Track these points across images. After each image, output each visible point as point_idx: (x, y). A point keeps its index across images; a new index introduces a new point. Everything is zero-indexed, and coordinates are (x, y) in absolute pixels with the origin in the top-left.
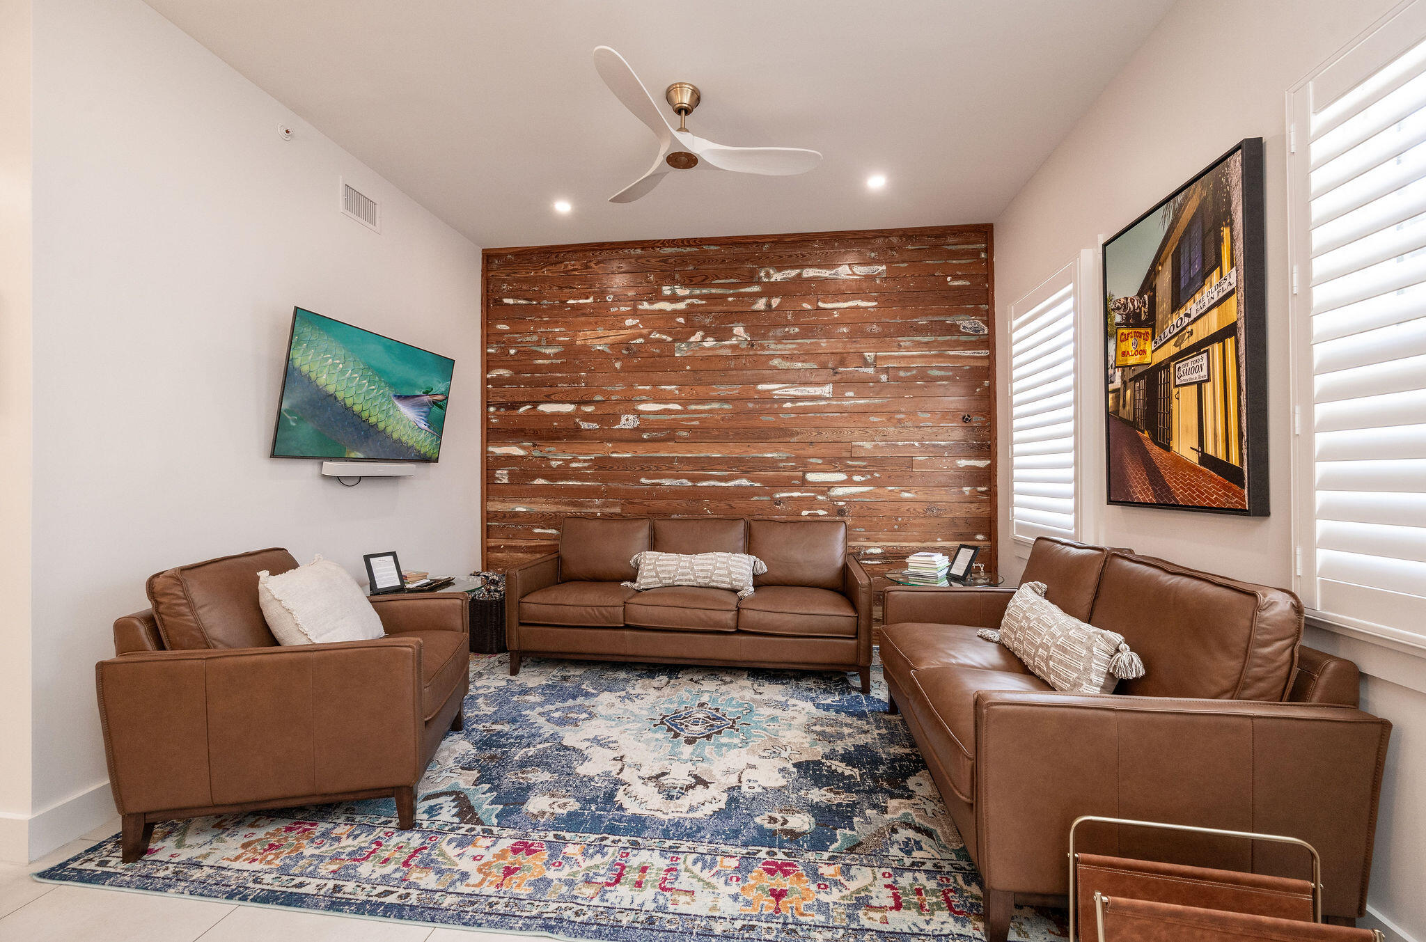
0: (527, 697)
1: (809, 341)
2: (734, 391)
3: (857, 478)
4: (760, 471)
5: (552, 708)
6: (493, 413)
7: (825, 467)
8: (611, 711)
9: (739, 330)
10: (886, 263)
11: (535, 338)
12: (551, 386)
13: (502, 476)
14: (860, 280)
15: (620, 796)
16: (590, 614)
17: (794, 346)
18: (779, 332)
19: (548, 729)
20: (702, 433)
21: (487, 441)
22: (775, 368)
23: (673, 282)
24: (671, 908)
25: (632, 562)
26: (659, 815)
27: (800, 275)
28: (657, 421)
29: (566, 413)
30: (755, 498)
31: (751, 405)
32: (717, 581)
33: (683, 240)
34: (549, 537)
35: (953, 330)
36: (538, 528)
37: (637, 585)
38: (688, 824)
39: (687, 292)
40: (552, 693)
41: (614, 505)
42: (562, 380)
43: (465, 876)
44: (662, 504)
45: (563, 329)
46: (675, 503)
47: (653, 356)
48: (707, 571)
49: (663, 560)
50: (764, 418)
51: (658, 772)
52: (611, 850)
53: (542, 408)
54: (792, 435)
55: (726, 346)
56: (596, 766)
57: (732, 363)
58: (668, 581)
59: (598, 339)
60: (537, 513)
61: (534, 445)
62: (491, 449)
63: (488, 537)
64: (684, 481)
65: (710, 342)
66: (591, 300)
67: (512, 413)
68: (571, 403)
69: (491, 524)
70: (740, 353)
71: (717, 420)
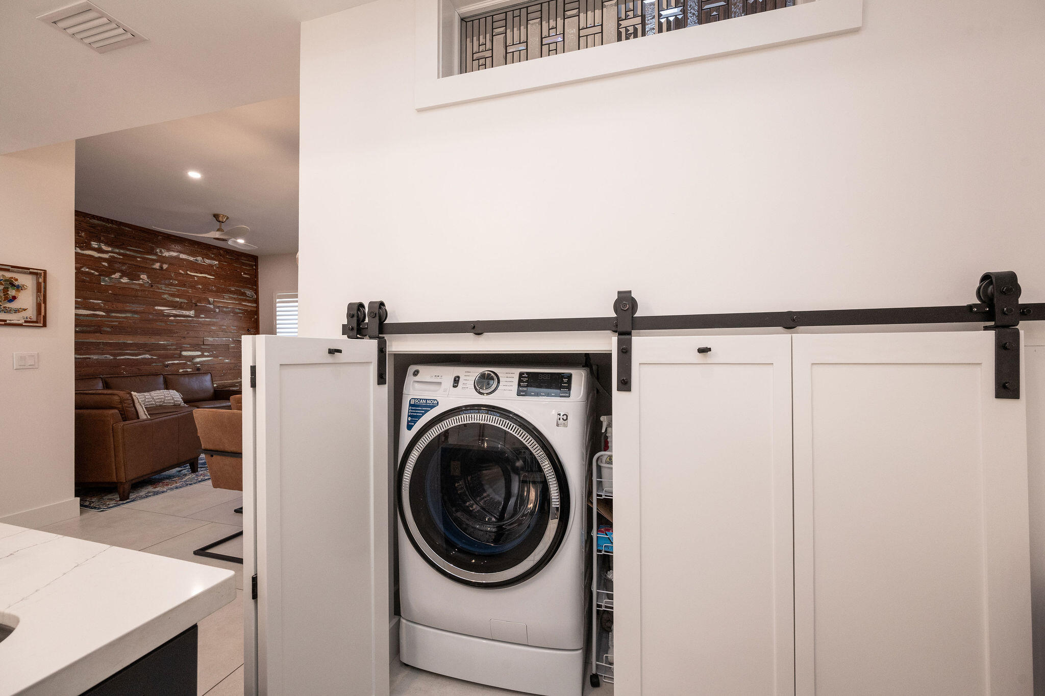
1: (183, 289)
2: (140, 308)
3: (206, 354)
4: (157, 350)
7: (190, 348)
9: (144, 277)
10: (218, 261)
14: (207, 266)
17: (175, 290)
18: (167, 282)
20: (119, 329)
22: (165, 299)
23: (99, 240)
27: (178, 256)
28: (87, 321)
30: (156, 364)
31: (151, 317)
33: (108, 219)
35: (244, 294)
39: (110, 249)
44: (90, 370)
46: (101, 369)
50: (158, 324)
54: (174, 333)
55: (136, 284)
57: (140, 294)
64: (108, 356)
65: (125, 280)
70: (145, 289)
71: (130, 323)
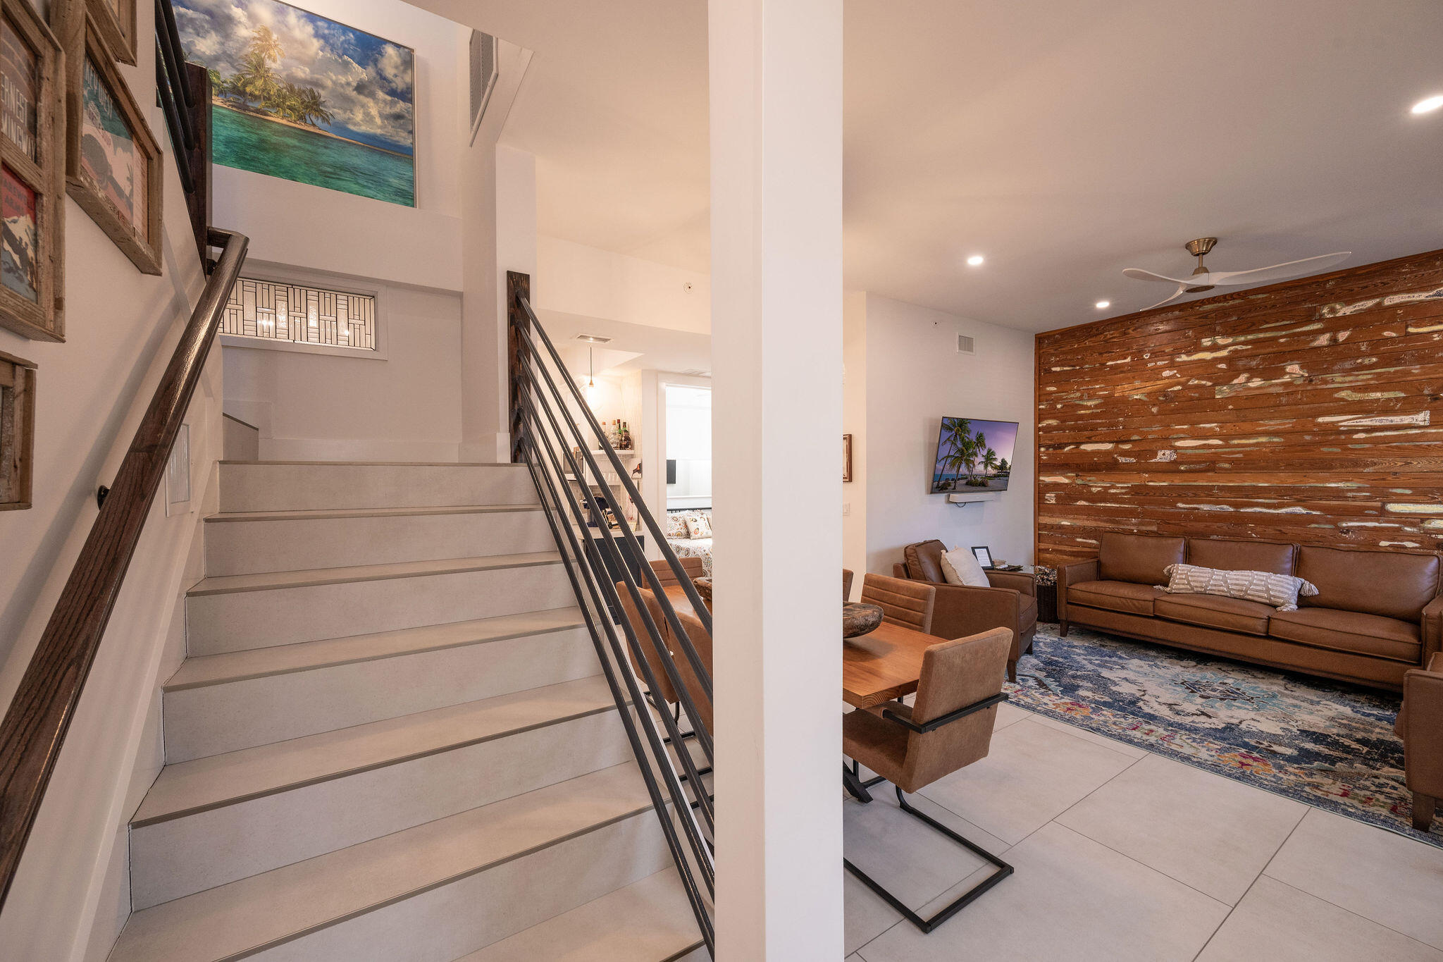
0: (1074, 649)
1: (1392, 370)
2: (1288, 424)
4: (1321, 499)
5: (1094, 658)
6: (1044, 452)
7: (1415, 498)
8: (1140, 670)
9: (1293, 368)
11: (1078, 394)
12: (1091, 430)
13: (1051, 498)
15: (1141, 704)
16: (1124, 604)
17: (1369, 377)
18: (1348, 365)
19: (1090, 667)
20: (1246, 465)
21: (1039, 472)
22: (1342, 400)
23: (1214, 333)
24: (1166, 745)
25: (1165, 571)
26: (1169, 719)
27: (1379, 304)
28: (1196, 455)
29: (1105, 450)
30: (1313, 526)
31: (1308, 438)
32: (1253, 595)
34: (1090, 546)
36: (1080, 538)
37: (1169, 589)
38: (1188, 726)
40: (1091, 651)
41: (1150, 524)
42: (1101, 425)
43: (1045, 704)
44: (1200, 526)
45: (1102, 385)
46: (1215, 526)
47: (1192, 399)
48: (1243, 585)
49: (1195, 572)
50: (1325, 449)
51: (1171, 701)
52: (1130, 720)
53: (1083, 447)
54: (1366, 466)
55: (1277, 385)
56: (1126, 689)
57: (1284, 400)
58: (1200, 589)
59: (1136, 391)
60: (1080, 527)
61: (1077, 476)
62: (1041, 478)
63: (1039, 542)
64: (1225, 507)
65: (1256, 382)
66: (1129, 360)
67: (1058, 451)
68: (1110, 442)
69: (1041, 532)
70: (1294, 389)
71: (1266, 452)
